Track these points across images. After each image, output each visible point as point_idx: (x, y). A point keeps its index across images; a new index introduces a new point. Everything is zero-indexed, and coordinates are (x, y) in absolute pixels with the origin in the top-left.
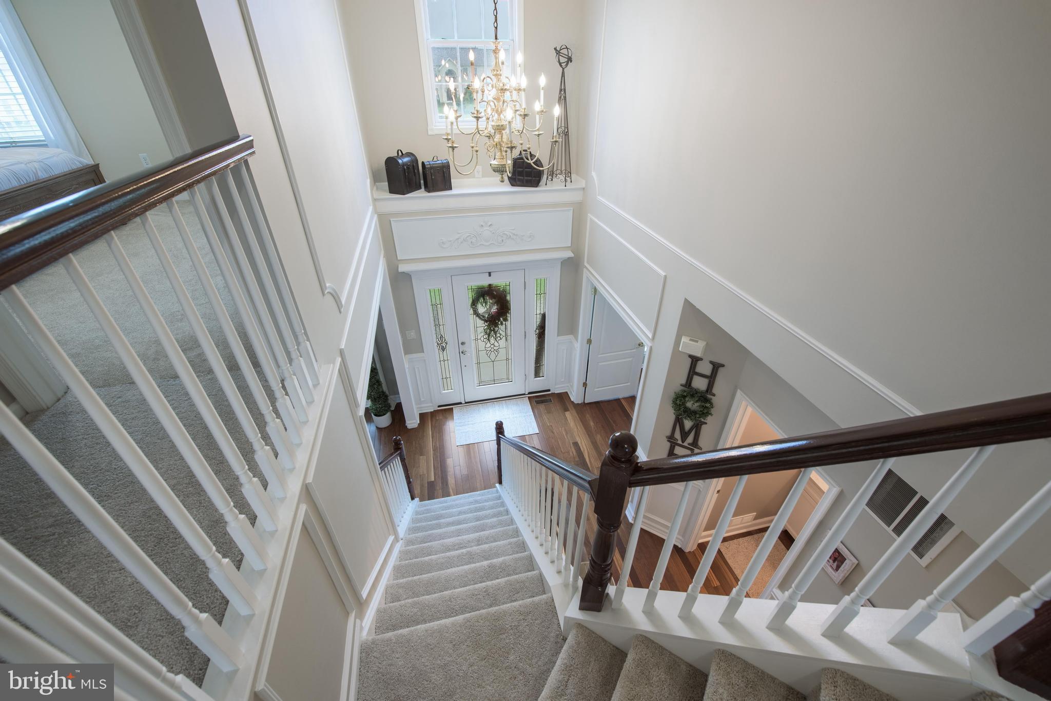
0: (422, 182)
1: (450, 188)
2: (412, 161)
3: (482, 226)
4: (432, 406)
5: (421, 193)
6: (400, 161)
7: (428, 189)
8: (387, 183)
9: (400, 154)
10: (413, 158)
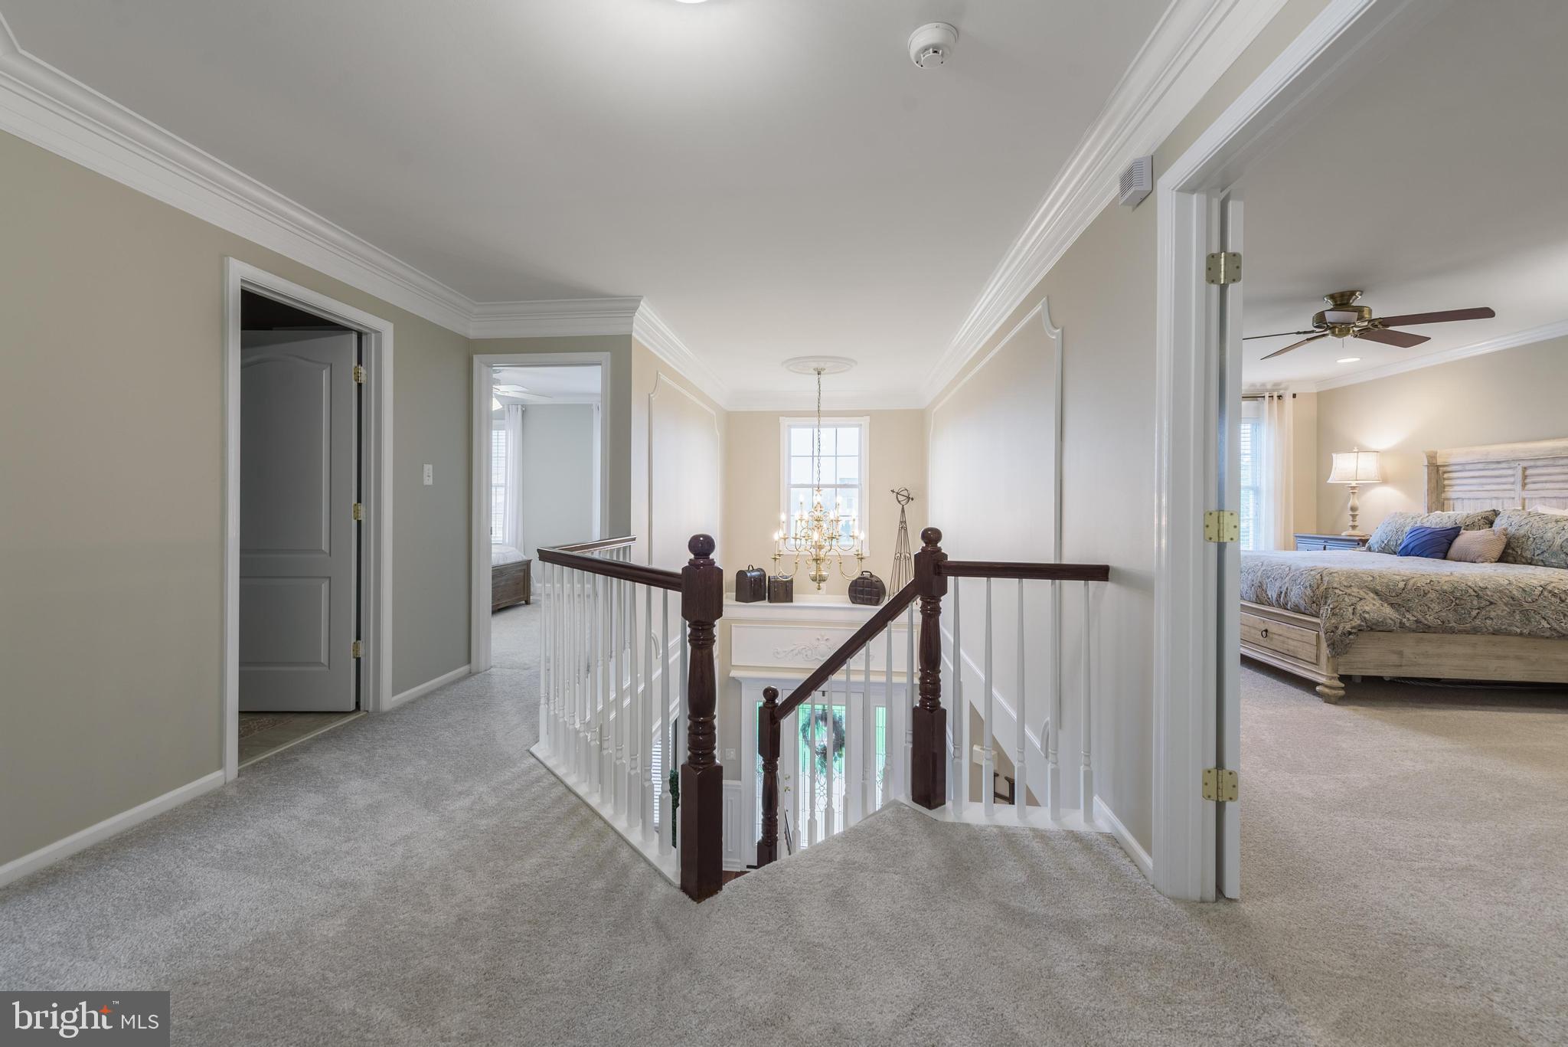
0: (767, 594)
1: (792, 601)
2: (760, 575)
3: (818, 639)
4: (740, 863)
5: (766, 603)
6: (749, 574)
7: (770, 601)
8: (735, 594)
9: (751, 568)
10: (762, 573)
